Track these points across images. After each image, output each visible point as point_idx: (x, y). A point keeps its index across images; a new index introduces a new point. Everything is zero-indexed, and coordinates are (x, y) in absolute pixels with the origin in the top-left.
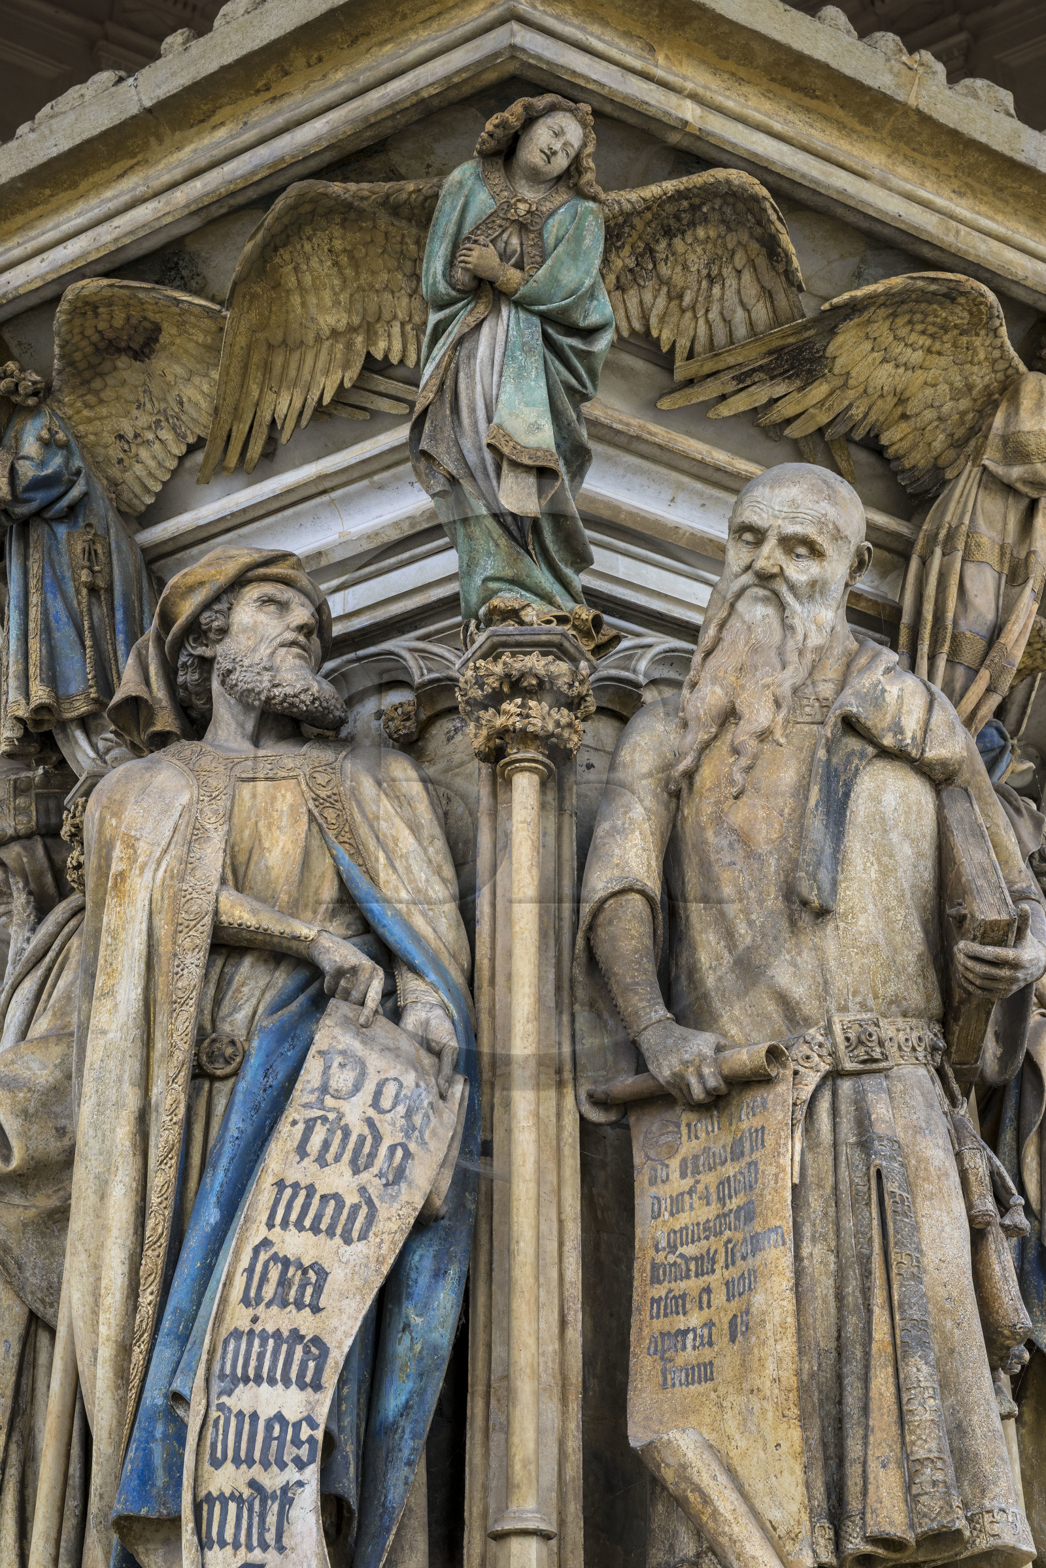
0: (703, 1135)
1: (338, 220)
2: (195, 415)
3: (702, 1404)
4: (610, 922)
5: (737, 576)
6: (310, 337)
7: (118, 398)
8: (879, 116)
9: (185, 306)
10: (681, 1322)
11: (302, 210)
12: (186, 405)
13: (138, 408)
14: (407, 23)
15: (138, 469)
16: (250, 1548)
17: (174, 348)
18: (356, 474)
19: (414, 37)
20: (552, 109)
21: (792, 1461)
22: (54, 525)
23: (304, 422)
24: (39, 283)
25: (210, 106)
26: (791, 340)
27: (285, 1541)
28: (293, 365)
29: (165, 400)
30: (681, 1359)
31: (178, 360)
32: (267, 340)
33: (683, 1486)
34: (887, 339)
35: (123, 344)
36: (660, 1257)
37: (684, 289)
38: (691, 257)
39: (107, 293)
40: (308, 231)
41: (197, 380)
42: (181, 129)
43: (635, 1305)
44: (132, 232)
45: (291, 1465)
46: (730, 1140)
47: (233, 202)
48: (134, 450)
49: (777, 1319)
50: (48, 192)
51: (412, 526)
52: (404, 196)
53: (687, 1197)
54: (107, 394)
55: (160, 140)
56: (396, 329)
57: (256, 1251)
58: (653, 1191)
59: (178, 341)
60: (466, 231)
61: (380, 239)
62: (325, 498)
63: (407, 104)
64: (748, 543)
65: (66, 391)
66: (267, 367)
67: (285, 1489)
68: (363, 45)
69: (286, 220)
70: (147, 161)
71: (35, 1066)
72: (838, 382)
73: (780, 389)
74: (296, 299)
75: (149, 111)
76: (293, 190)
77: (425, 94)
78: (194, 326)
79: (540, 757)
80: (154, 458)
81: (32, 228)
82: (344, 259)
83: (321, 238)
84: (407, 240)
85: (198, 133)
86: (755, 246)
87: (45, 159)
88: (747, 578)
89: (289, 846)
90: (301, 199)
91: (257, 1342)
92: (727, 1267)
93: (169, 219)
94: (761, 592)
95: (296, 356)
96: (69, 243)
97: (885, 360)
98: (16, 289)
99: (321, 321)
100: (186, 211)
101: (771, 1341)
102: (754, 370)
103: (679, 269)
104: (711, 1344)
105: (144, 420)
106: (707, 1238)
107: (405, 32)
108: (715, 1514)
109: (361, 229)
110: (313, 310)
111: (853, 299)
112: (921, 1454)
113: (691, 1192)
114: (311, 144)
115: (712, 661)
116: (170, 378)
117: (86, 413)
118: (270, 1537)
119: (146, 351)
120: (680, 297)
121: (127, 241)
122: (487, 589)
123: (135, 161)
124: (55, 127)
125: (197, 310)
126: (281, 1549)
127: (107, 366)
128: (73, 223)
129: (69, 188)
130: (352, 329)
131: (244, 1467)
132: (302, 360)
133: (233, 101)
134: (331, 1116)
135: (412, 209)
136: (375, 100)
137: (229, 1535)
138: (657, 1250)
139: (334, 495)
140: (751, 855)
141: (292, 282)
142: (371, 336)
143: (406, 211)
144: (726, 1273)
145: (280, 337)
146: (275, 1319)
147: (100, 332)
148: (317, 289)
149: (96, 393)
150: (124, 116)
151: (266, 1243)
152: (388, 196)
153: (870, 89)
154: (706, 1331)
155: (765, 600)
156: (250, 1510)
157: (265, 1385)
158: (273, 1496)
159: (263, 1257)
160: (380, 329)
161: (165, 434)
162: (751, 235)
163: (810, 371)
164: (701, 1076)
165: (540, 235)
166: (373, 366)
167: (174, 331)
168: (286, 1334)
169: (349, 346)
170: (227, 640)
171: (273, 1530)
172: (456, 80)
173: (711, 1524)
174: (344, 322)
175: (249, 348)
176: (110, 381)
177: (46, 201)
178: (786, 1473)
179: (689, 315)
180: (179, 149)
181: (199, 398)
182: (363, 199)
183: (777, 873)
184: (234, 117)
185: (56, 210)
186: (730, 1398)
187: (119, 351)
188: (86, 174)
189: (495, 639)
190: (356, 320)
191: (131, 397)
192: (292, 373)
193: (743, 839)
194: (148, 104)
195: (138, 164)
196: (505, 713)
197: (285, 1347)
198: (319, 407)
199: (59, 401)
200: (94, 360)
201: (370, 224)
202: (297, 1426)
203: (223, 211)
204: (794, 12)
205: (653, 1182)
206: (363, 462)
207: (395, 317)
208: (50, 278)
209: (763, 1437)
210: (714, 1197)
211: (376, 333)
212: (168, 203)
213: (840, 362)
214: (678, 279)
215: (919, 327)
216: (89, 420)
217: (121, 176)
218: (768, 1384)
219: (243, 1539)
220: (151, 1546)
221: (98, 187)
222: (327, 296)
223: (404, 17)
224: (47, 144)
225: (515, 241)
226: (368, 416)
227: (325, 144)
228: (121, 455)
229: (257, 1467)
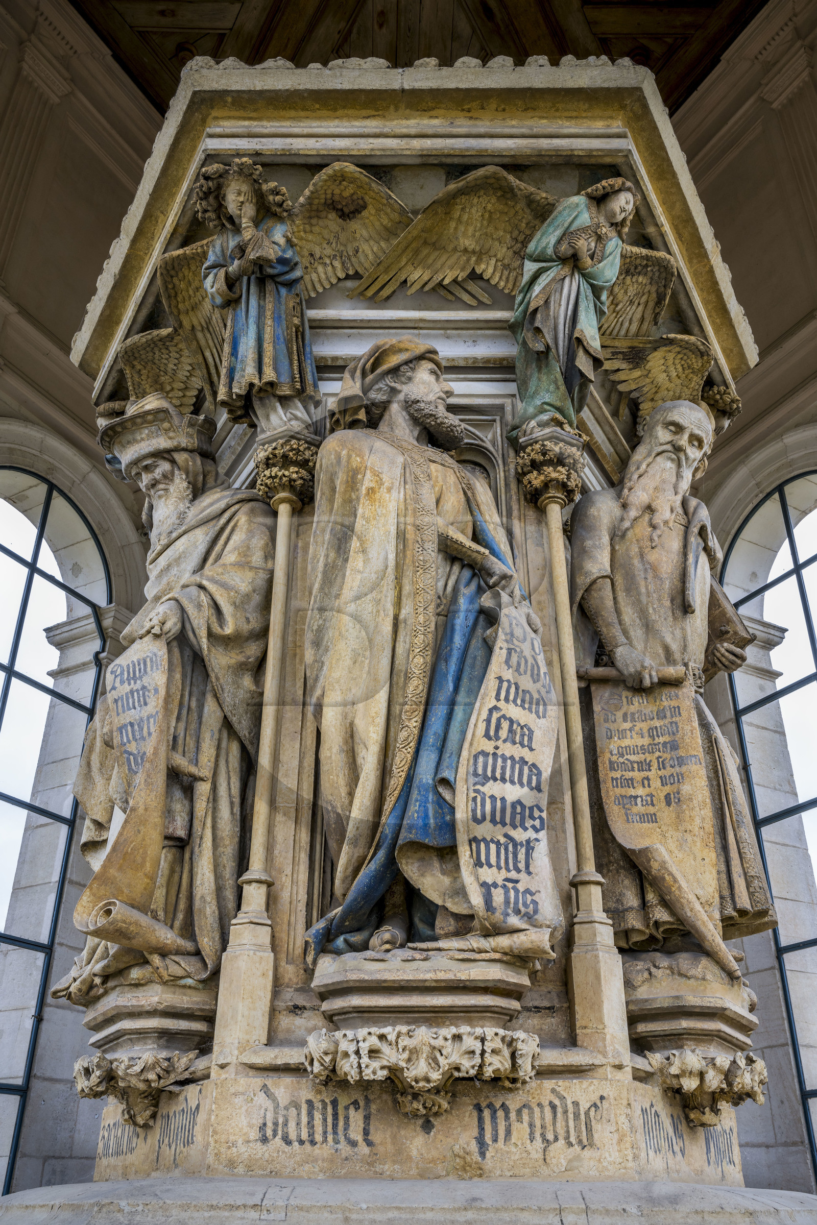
0: (636, 704)
1: (499, 194)
2: (363, 260)
3: (652, 833)
4: (600, 590)
5: (661, 444)
6: (451, 246)
7: (319, 234)
8: (695, 261)
9: (392, 202)
10: (632, 792)
11: (489, 181)
12: (360, 253)
13: (328, 243)
14: (558, 114)
15: (314, 277)
16: (508, 870)
17: (367, 221)
18: (439, 325)
19: (560, 123)
20: (629, 189)
21: (711, 868)
22: (280, 287)
23: (427, 288)
24: (314, 153)
25: (433, 105)
26: (641, 345)
27: (531, 869)
28: (432, 257)
29: (345, 246)
30: (635, 810)
31: (366, 228)
32: (425, 239)
33: (663, 871)
34: (670, 362)
35: (340, 207)
36: (614, 758)
37: (620, 302)
38: (631, 288)
39: (357, 175)
40: (482, 192)
41: (372, 243)
42: (411, 109)
43: (601, 779)
44: (383, 150)
45: (530, 829)
46: (655, 709)
47: (444, 160)
48: (316, 264)
49: (700, 799)
50: (317, 106)
51: (474, 362)
52: (539, 198)
53: (628, 732)
54: (316, 229)
55: (397, 109)
56: (493, 261)
57: (491, 711)
58: (607, 725)
59: (371, 218)
60: (572, 229)
61: (512, 212)
62: (416, 331)
63: (565, 153)
64: (671, 431)
65: (300, 217)
66: (417, 252)
67: (528, 842)
68: (530, 113)
69: (478, 182)
70: (384, 117)
71: (237, 580)
72: (645, 373)
73: (624, 366)
74: (453, 224)
75: (403, 91)
76: (491, 169)
77: (576, 153)
78: (386, 214)
79: (563, 497)
80: (326, 273)
81: (300, 121)
82: (487, 215)
83: (484, 200)
84: (524, 221)
85: (420, 116)
86: (654, 295)
87: (332, 88)
88: (668, 447)
89: (455, 503)
90: (494, 176)
91: (500, 760)
92: (660, 769)
93: (408, 153)
94: (674, 456)
95: (437, 253)
96: (337, 139)
97: (665, 371)
98: (299, 150)
99: (461, 241)
100: (420, 153)
101: (698, 809)
102: (620, 352)
103: (622, 291)
104: (653, 805)
105: (328, 251)
106: (644, 754)
107: (555, 117)
108: (680, 888)
109: (506, 204)
110: (460, 234)
111: (676, 338)
112: (753, 873)
113: (630, 730)
114: (505, 150)
115: (642, 480)
116: (358, 235)
117: (302, 234)
118: (522, 865)
119: (351, 215)
120: (617, 305)
121: (378, 153)
122: (542, 408)
123: (377, 113)
124: (344, 73)
125: (396, 207)
126: (529, 873)
127: (323, 214)
128: (338, 129)
129: (331, 110)
130: (474, 252)
131: (499, 826)
132: (439, 257)
133: (447, 109)
134: (518, 650)
135: (538, 205)
136: (545, 143)
137: (493, 860)
138: (612, 755)
139: (422, 331)
140: (656, 576)
141: (457, 214)
142: (479, 261)
143: (534, 206)
144: (659, 773)
145: (434, 240)
146: (508, 749)
147: (333, 194)
148: (467, 224)
149: (311, 225)
150: (389, 87)
151: (495, 708)
152: (532, 194)
153: (704, 247)
154: (649, 799)
155: (672, 460)
156: (506, 849)
157: (508, 784)
158: (521, 844)
159: (495, 715)
160: (485, 258)
161: (337, 264)
162: (657, 291)
163: (637, 363)
164: (650, 676)
165: (604, 247)
166: (474, 276)
167: (373, 212)
168: (517, 759)
169: (468, 260)
170: (410, 384)
171: (523, 862)
172: (594, 153)
173: (677, 892)
174: (473, 247)
175: (415, 239)
176: (321, 223)
177: (314, 111)
178: (707, 873)
179: (614, 315)
180: (407, 119)
181: (369, 253)
182: (520, 190)
183: (670, 588)
184: (444, 117)
185: (319, 118)
186: (670, 833)
187: (334, 208)
188: (344, 107)
189: (555, 434)
190: (478, 249)
191: (327, 237)
192: (430, 261)
193: (654, 568)
194: (406, 87)
195: (378, 115)
196: (559, 471)
197: (517, 766)
198: (440, 284)
199: (293, 221)
200: (321, 208)
201: (513, 203)
202: (531, 809)
203: (435, 162)
204: (698, 198)
205: (606, 721)
206: (447, 321)
207: (495, 256)
208: (322, 152)
209: (693, 854)
210: (647, 735)
211: (481, 259)
212: (407, 144)
213: (650, 364)
214: (620, 296)
215: (683, 362)
216: (301, 239)
217: (368, 117)
218: (697, 829)
219: (502, 864)
220: (410, 861)
221: (349, 117)
222: (471, 230)
223: (557, 110)
224: (337, 81)
225: (593, 244)
226: (453, 299)
227: (513, 153)
228: (308, 265)
229: (508, 827)
